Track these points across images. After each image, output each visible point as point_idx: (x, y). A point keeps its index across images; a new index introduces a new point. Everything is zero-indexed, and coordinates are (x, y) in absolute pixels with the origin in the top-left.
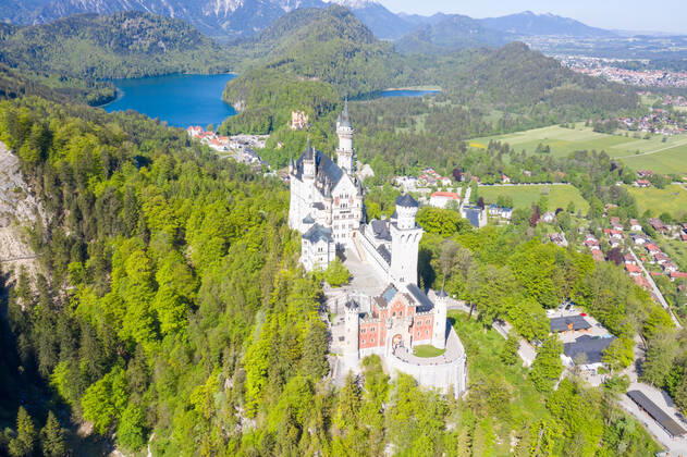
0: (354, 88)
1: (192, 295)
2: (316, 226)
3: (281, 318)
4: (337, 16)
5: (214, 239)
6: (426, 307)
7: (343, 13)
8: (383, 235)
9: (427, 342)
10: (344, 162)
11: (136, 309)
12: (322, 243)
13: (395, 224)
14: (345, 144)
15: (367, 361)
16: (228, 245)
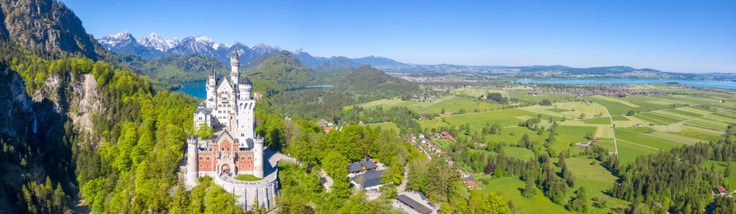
0: (290, 86)
4: (284, 54)
7: (287, 54)
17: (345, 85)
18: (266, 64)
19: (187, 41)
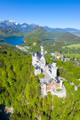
1: (15, 78)
2: (37, 66)
3: (31, 85)
5: (18, 68)
6: (59, 82)
8: (50, 67)
9: (59, 88)
10: (42, 53)
11: (4, 81)
12: (38, 70)
13: (52, 66)
14: (42, 50)
15: (48, 92)
16: (21, 68)
17: (61, 38)
18: (35, 31)
19: (6, 22)
